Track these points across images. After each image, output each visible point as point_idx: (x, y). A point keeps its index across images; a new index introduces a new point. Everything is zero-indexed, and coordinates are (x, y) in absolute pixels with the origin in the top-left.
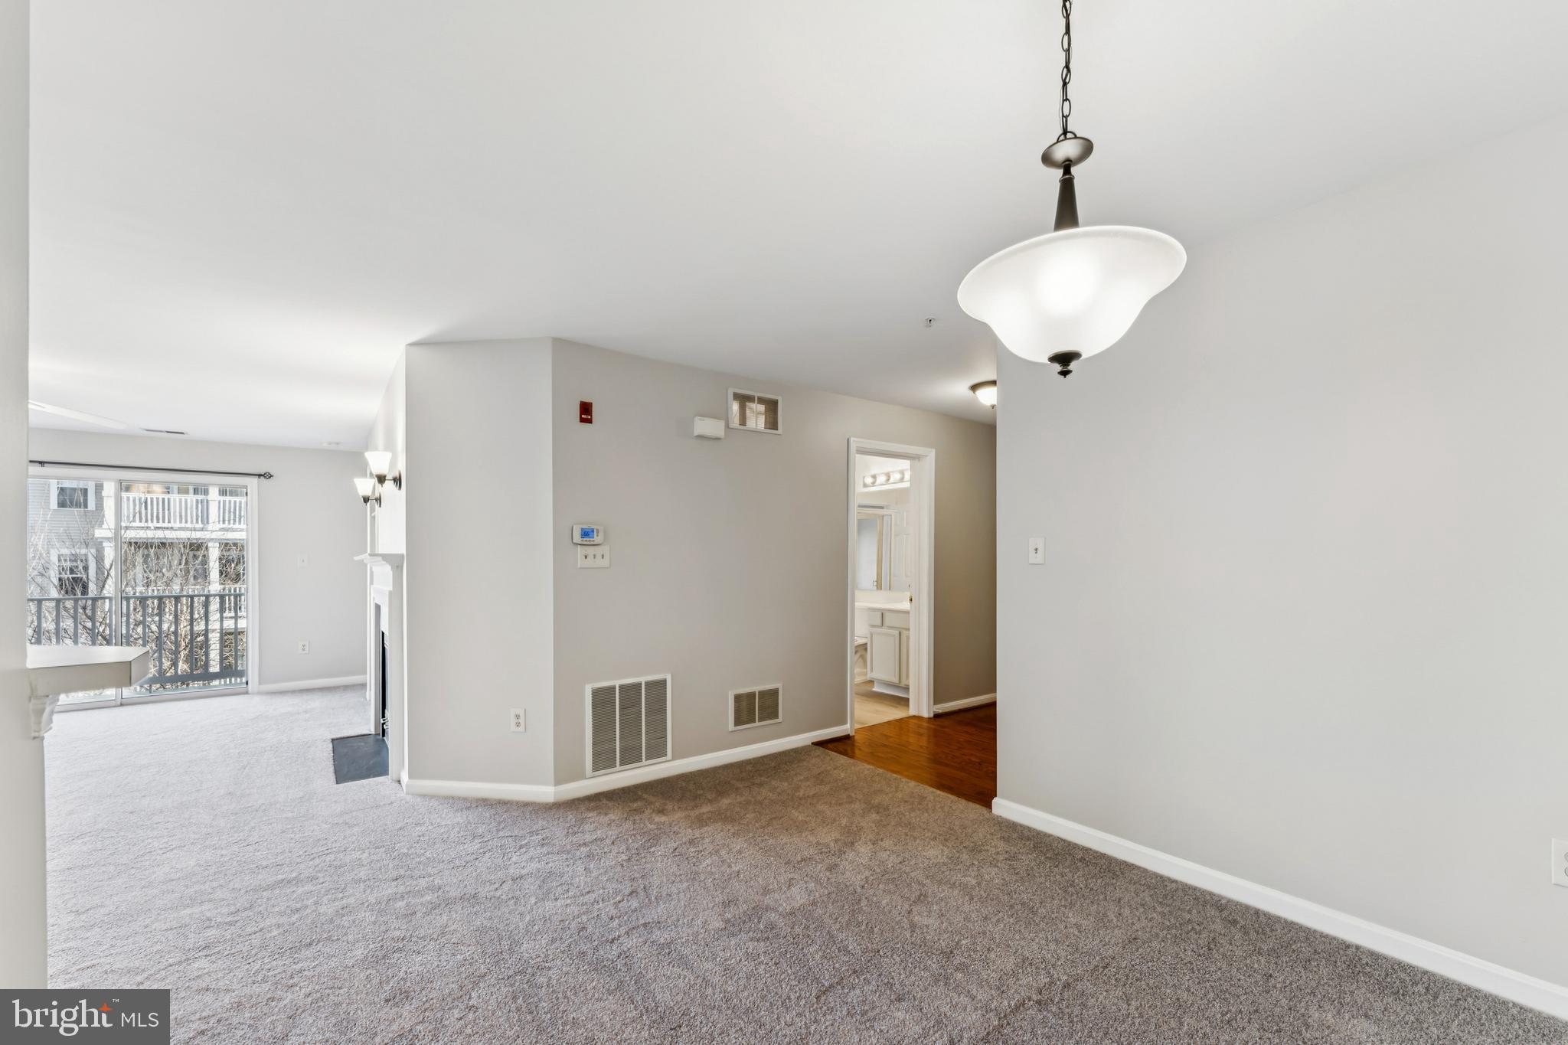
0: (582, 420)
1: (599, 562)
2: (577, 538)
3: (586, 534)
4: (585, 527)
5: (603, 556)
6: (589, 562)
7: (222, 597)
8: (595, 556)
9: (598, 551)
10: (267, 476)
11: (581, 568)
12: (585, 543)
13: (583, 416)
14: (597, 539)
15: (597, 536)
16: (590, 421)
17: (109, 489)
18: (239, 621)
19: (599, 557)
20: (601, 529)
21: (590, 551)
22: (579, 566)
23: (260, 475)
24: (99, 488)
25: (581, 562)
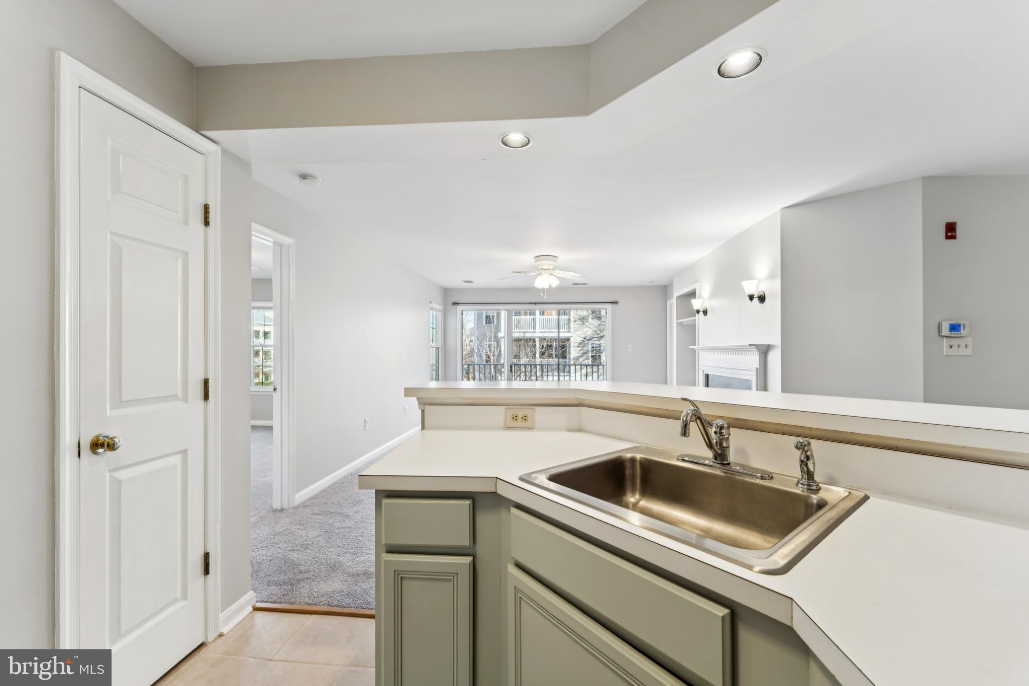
0: (948, 237)
1: (963, 351)
2: (945, 331)
3: (954, 328)
4: (954, 322)
5: (966, 346)
6: (952, 352)
7: (542, 366)
8: (959, 346)
9: (962, 342)
10: (616, 303)
11: (946, 356)
12: (953, 335)
13: (949, 234)
14: (963, 332)
15: (964, 329)
16: (954, 237)
17: (503, 314)
18: (549, 377)
19: (963, 346)
20: (967, 323)
21: (955, 342)
22: (945, 354)
23: (612, 303)
24: (499, 315)
25: (946, 351)
